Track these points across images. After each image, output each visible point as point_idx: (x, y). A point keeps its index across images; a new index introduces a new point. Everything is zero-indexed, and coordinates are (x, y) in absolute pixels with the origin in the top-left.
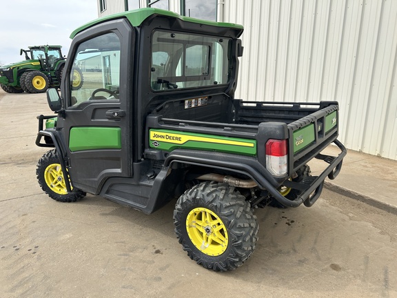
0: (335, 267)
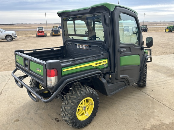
0: (17, 120)
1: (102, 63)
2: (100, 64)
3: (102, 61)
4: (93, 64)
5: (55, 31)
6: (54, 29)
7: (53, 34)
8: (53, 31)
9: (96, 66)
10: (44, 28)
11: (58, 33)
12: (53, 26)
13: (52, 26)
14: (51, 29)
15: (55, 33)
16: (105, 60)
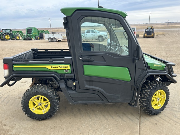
1: (61, 67)
2: (58, 69)
3: (61, 66)
4: (49, 67)
5: (148, 31)
6: (147, 30)
7: (146, 35)
8: (146, 32)
9: (52, 69)
10: (136, 29)
11: (151, 34)
12: (148, 26)
13: (146, 27)
14: (144, 30)
15: (147, 34)
16: (66, 66)
